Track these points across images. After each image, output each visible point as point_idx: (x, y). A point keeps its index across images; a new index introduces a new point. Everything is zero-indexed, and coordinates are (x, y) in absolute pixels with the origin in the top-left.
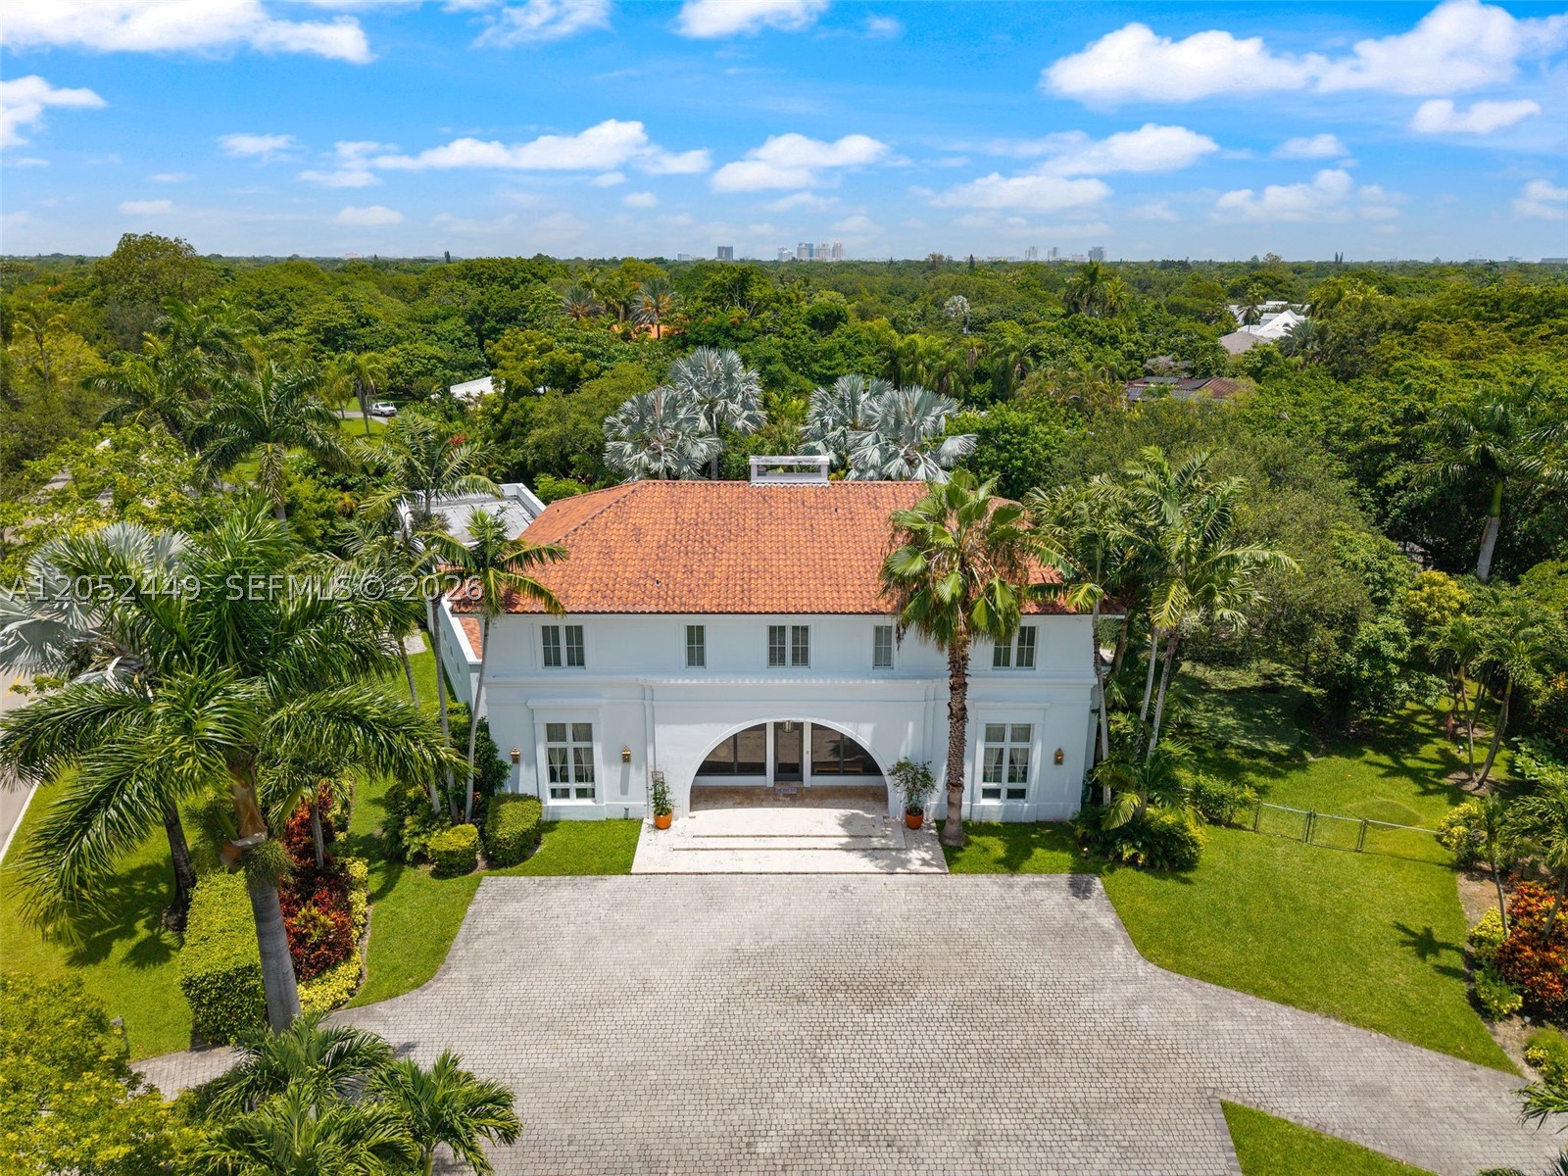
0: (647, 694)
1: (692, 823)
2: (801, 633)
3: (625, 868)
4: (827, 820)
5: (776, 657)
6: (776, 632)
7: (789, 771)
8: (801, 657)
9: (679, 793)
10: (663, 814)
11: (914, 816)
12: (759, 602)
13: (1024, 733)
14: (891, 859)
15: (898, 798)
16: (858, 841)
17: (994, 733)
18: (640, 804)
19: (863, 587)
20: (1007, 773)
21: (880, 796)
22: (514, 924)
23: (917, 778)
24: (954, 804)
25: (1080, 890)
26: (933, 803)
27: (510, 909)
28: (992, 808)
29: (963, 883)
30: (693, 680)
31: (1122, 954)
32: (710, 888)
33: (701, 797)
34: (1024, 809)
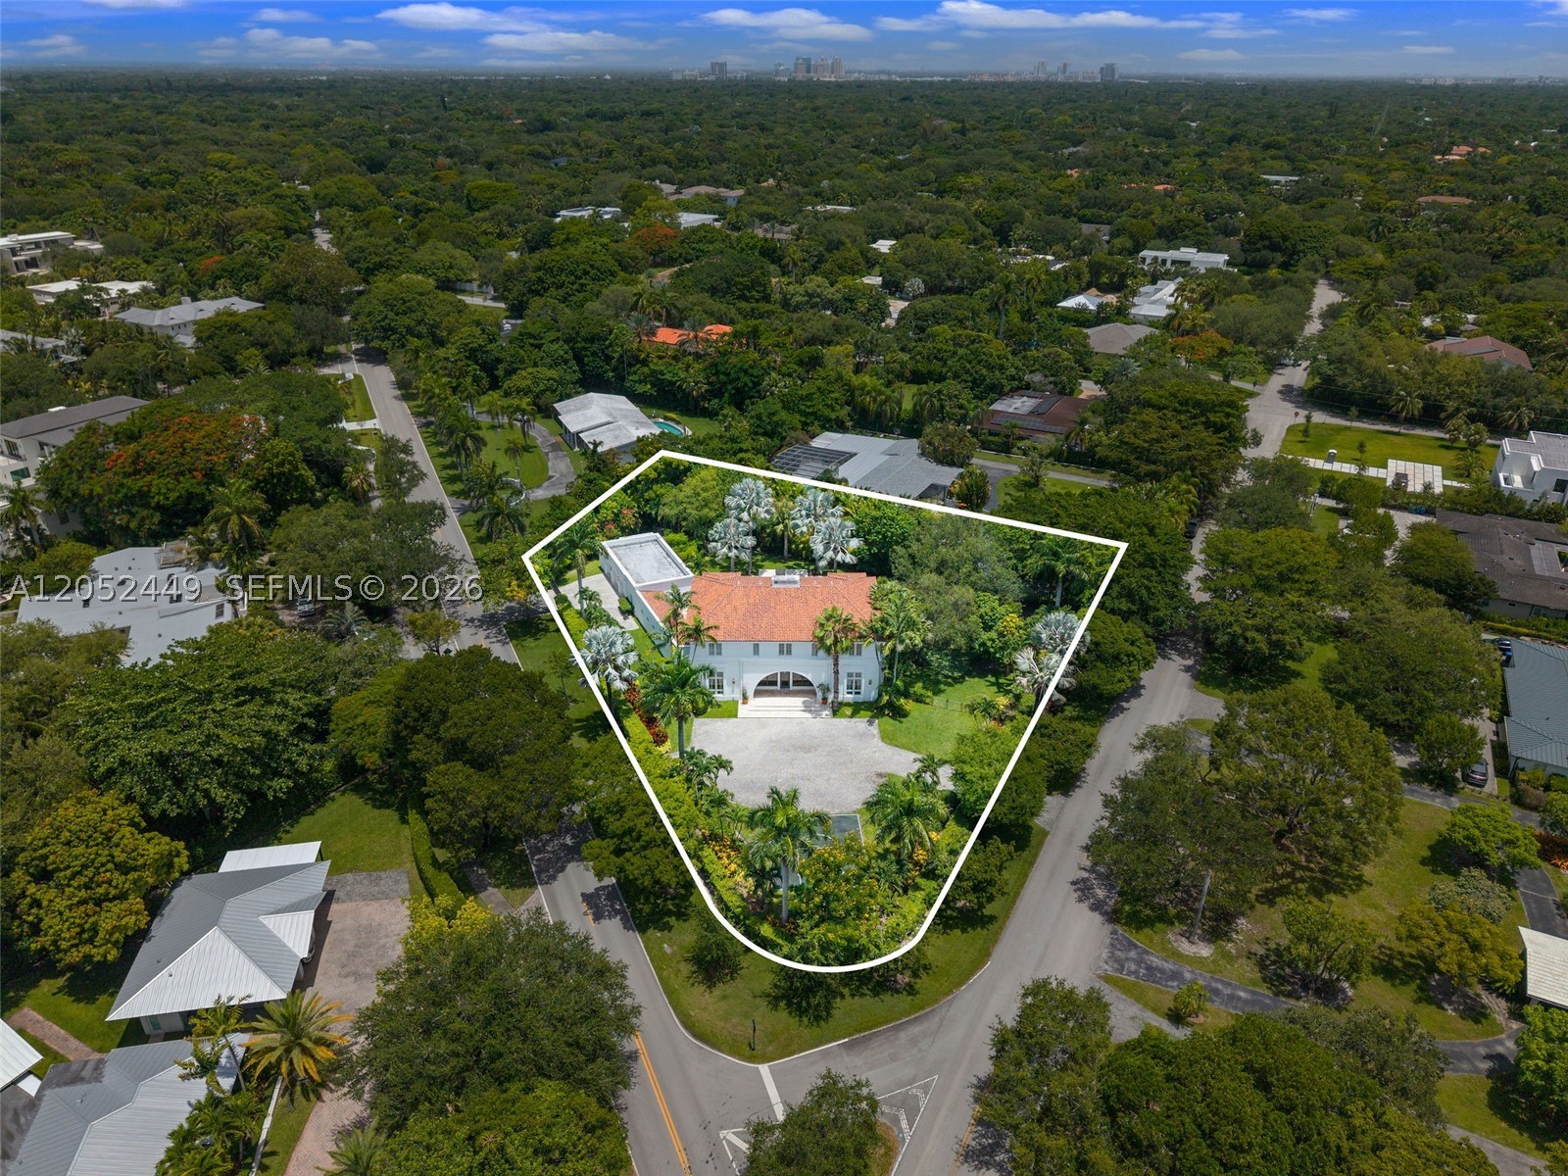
0: (740, 664)
1: (756, 703)
2: (789, 646)
3: (736, 716)
4: (798, 702)
5: (781, 652)
6: (781, 646)
7: (785, 684)
8: (789, 652)
9: (750, 693)
10: (745, 698)
11: (825, 700)
12: (776, 638)
13: (859, 675)
14: (816, 714)
15: (820, 695)
16: (807, 708)
17: (850, 675)
18: (738, 696)
19: (807, 635)
20: (855, 687)
21: (814, 693)
22: (707, 732)
23: (825, 689)
24: (836, 697)
25: (871, 723)
26: (831, 697)
27: (705, 728)
28: (850, 697)
29: (836, 721)
30: (756, 659)
31: (877, 741)
32: (762, 722)
33: (757, 693)
34: (860, 698)
